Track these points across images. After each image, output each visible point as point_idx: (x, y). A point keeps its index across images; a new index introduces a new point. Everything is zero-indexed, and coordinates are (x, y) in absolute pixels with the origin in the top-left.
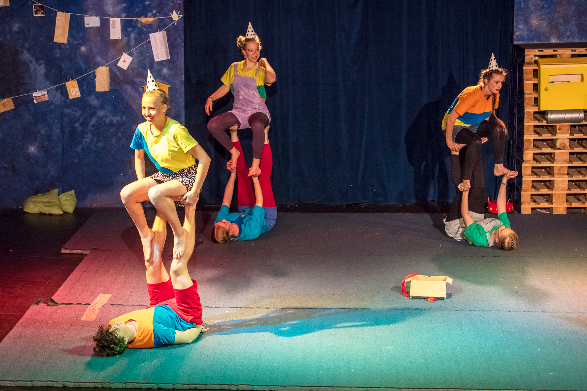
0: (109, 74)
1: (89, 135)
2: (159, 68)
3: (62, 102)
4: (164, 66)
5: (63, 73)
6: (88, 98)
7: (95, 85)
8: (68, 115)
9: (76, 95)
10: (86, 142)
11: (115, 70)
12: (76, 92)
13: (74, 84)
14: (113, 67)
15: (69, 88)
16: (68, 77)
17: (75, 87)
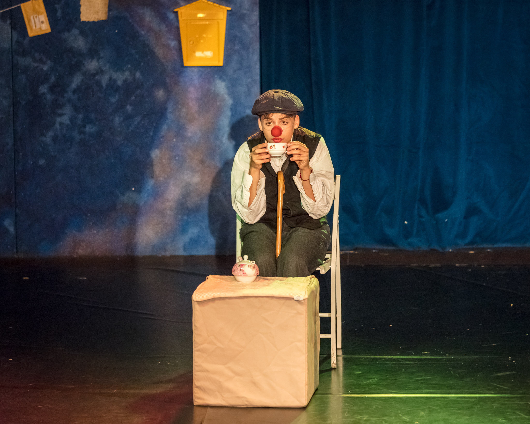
3: (13, 43)
6: (66, 35)
7: (80, 9)
9: (40, 28)
10: (61, 124)
12: (42, 22)
13: (37, 7)
15: (27, 15)
17: (38, 13)
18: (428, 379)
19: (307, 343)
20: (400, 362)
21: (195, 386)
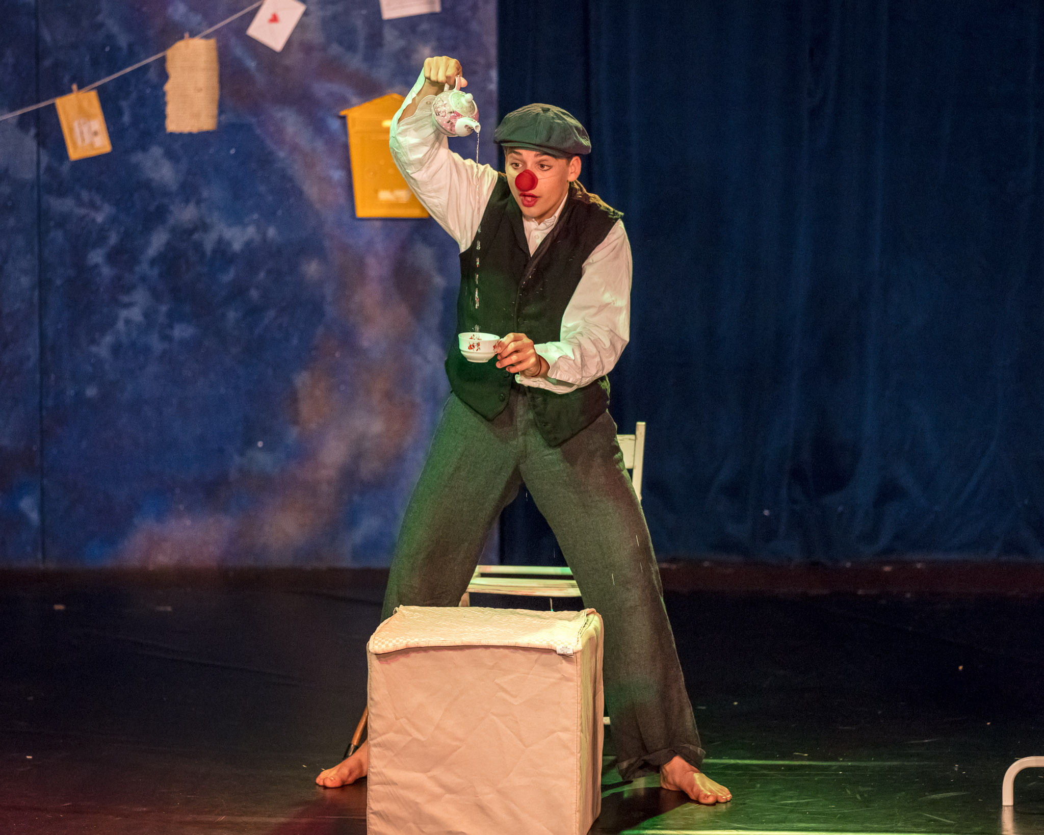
0: (215, 65)
1: (140, 297)
2: (401, 43)
3: (41, 172)
4: (424, 37)
5: (47, 63)
6: (137, 157)
7: (165, 110)
8: (63, 221)
9: (92, 145)
10: (128, 322)
11: (239, 51)
12: (96, 134)
13: (85, 104)
14: (233, 41)
15: (67, 119)
16: (66, 79)
17: (88, 116)
18: (802, 803)
19: (579, 733)
20: (753, 771)
21: (371, 811)
